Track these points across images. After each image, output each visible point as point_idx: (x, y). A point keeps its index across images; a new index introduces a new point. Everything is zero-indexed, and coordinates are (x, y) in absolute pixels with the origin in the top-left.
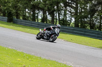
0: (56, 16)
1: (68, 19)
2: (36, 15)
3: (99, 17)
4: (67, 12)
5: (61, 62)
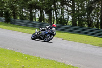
0: (53, 15)
1: (65, 17)
3: (96, 15)
4: (64, 11)
5: (60, 61)
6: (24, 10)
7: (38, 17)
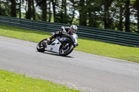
0: (49, 8)
1: (68, 12)
2: (17, 7)
3: (118, 9)
4: (68, 1)
5: (58, 82)
7: (25, 12)
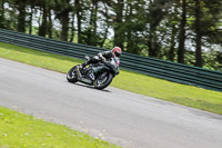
0: (72, 23)
1: (99, 30)
2: (27, 18)
4: (99, 15)
5: (79, 128)
6: (6, 6)
7: (37, 25)
